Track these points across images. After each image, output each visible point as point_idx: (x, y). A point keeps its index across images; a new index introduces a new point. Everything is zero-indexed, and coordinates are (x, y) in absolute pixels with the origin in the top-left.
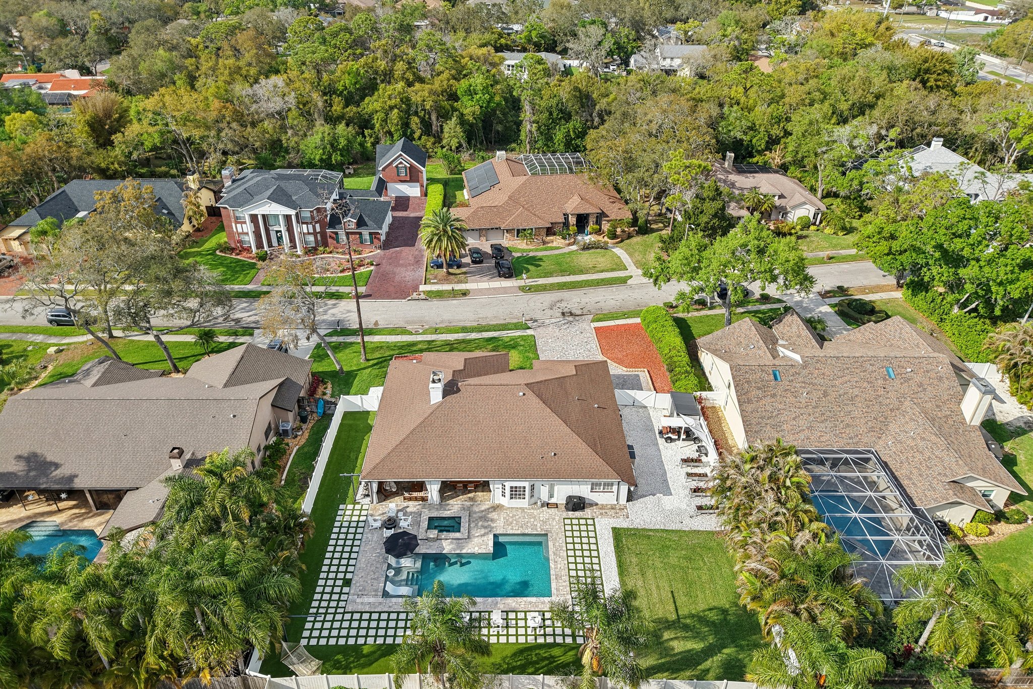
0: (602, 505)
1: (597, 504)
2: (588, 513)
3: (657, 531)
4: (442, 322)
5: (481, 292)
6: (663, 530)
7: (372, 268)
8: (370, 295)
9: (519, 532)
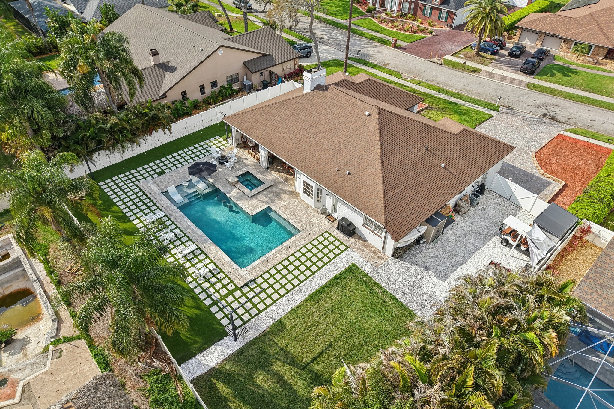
0: (369, 245)
1: (365, 241)
2: (350, 241)
3: (388, 294)
4: (433, 81)
5: (490, 75)
6: (394, 298)
7: (429, 36)
8: (405, 49)
9: (285, 216)
